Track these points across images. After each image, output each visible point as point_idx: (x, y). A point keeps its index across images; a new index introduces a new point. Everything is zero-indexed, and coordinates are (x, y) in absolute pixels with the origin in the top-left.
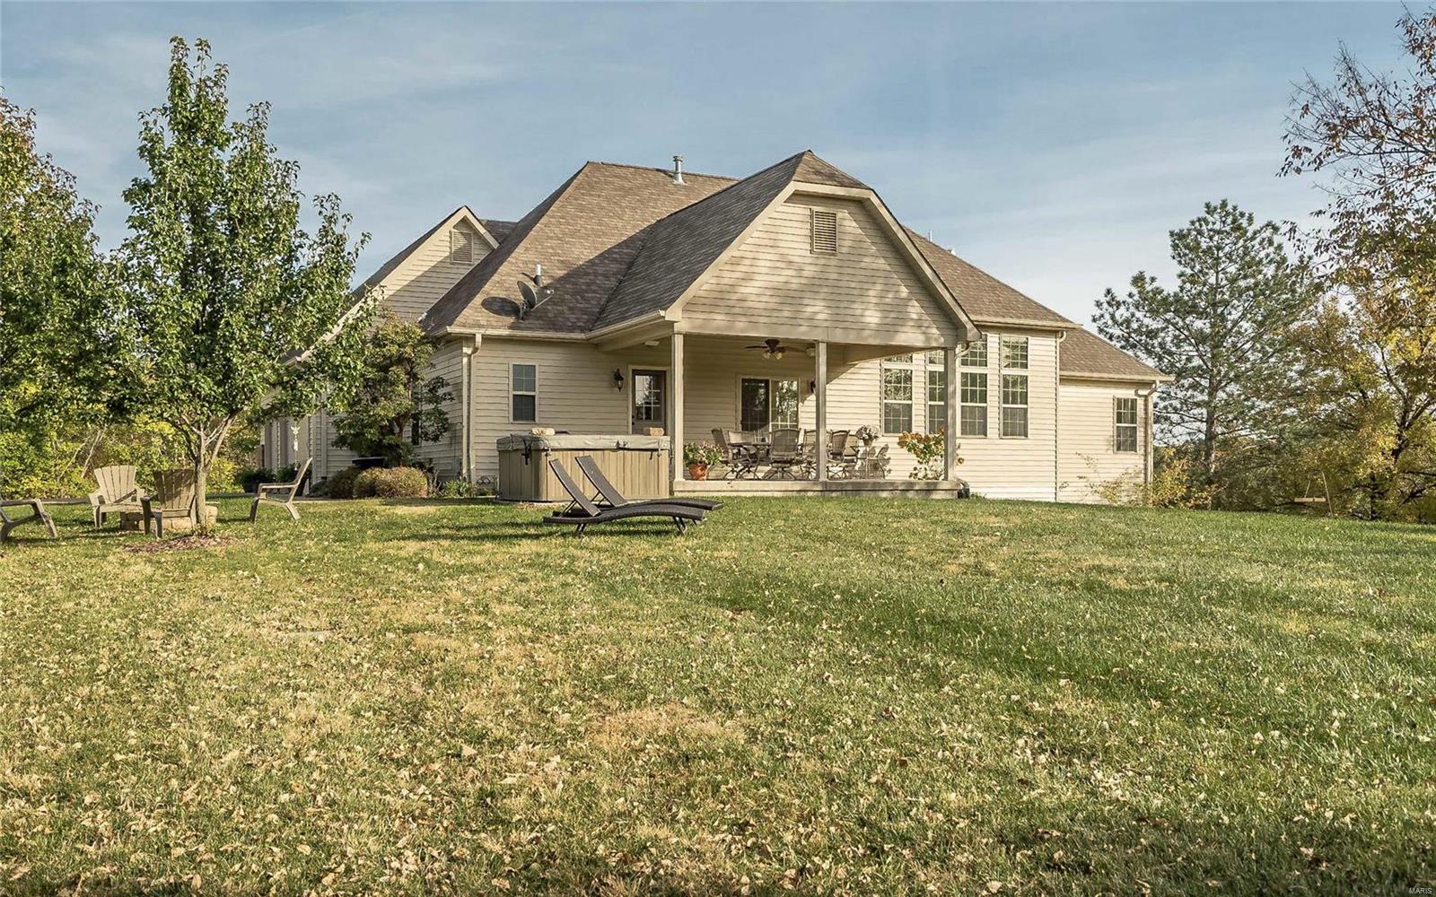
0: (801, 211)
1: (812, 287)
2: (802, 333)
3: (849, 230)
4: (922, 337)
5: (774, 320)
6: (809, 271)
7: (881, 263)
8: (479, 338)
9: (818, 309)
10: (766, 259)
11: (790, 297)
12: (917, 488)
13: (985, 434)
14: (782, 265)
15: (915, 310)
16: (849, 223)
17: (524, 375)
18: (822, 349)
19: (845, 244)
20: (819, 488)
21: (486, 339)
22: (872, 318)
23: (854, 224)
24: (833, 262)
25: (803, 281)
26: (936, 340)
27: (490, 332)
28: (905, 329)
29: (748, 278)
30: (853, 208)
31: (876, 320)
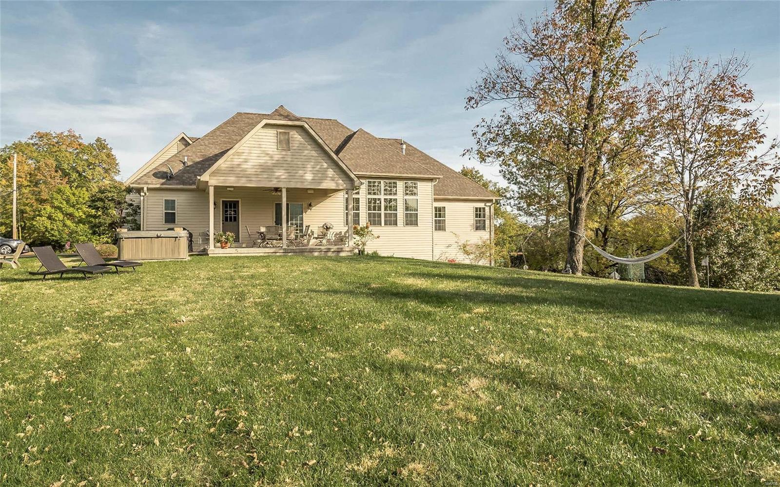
0: (272, 132)
1: (277, 165)
2: (273, 184)
3: (297, 139)
4: (335, 185)
5: (258, 179)
6: (276, 157)
7: (314, 153)
8: (145, 189)
9: (281, 173)
10: (256, 152)
11: (266, 169)
12: (332, 250)
13: (396, 225)
14: (263, 155)
15: (331, 172)
16: (296, 137)
17: (170, 204)
18: (284, 191)
19: (295, 145)
20: (282, 251)
21: (149, 189)
22: (309, 177)
23: (300, 137)
24: (289, 153)
25: (274, 162)
26: (342, 185)
27: (151, 186)
28: (326, 181)
29: (246, 161)
30: (299, 130)
31: (311, 178)
